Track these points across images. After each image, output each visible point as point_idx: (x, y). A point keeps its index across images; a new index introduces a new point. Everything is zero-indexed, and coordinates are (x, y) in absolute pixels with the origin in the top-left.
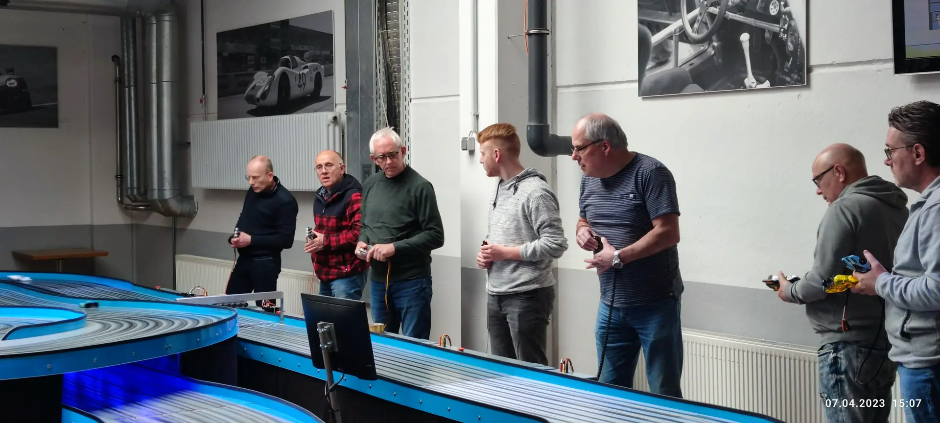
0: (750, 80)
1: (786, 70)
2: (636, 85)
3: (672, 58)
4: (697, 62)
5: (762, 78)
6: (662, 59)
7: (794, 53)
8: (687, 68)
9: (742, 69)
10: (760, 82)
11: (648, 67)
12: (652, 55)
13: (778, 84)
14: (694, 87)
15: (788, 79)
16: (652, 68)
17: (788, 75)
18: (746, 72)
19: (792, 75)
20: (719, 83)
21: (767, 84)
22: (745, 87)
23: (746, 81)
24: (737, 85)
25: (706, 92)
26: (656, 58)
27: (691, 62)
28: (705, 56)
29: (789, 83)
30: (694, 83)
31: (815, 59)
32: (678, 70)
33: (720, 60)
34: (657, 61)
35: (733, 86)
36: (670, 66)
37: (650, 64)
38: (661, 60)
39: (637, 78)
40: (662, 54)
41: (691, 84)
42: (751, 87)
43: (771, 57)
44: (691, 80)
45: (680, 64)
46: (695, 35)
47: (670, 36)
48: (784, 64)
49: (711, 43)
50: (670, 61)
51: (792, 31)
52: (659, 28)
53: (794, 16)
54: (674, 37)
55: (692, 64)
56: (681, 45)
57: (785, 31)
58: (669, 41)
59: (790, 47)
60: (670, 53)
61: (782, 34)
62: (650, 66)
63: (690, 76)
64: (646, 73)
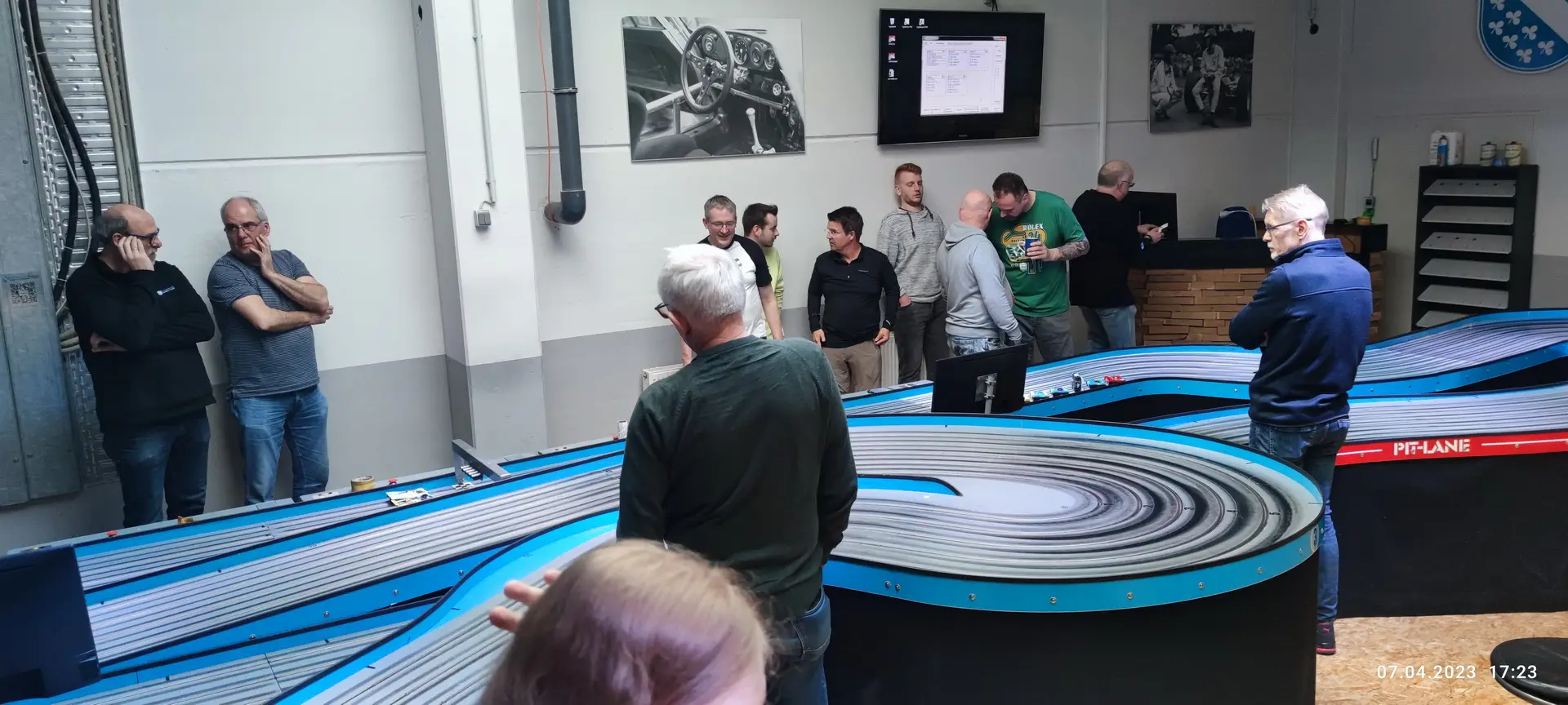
0: (757, 147)
1: (789, 140)
2: (628, 150)
3: (674, 125)
4: (702, 129)
5: (768, 146)
6: (660, 124)
7: (795, 126)
8: (691, 135)
9: (749, 138)
10: (766, 148)
11: (643, 132)
12: (647, 121)
13: (782, 150)
14: (701, 152)
15: (791, 147)
16: (645, 135)
17: (790, 143)
18: (753, 140)
19: (795, 144)
20: (727, 148)
21: (773, 150)
22: (753, 153)
23: (753, 148)
24: (745, 150)
25: (713, 156)
26: (653, 124)
27: (696, 130)
28: (710, 126)
29: (792, 150)
30: (699, 148)
31: (807, 134)
32: (679, 136)
33: (727, 130)
34: (654, 127)
35: (740, 152)
36: (671, 132)
37: (645, 130)
38: (660, 127)
39: (628, 142)
40: (661, 121)
41: (695, 148)
42: (758, 152)
43: (776, 129)
45: (682, 130)
46: (699, 106)
47: (670, 105)
48: (787, 134)
49: (716, 114)
50: (671, 128)
51: (794, 109)
52: (654, 96)
53: (794, 98)
54: (674, 106)
55: (696, 132)
56: (683, 114)
57: (787, 110)
58: (669, 109)
59: (792, 121)
60: (669, 121)
61: (784, 112)
62: (646, 131)
63: (695, 142)
64: (641, 138)
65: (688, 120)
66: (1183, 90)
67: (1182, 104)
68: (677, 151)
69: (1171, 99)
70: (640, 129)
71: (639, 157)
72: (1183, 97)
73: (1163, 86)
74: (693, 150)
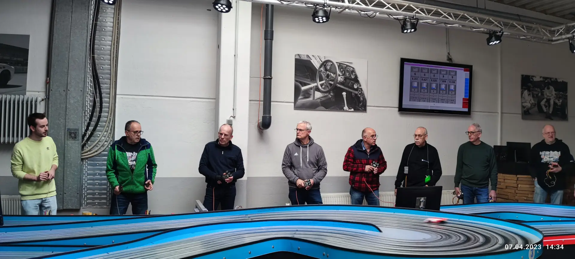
0: (346, 108)
1: (360, 106)
3: (312, 96)
4: (323, 99)
5: (351, 108)
7: (363, 101)
8: (319, 101)
9: (343, 104)
10: (349, 109)
11: (299, 98)
12: (301, 94)
13: (356, 110)
14: (322, 108)
15: (360, 109)
16: (301, 99)
17: (360, 107)
19: (362, 108)
20: (333, 107)
21: (352, 110)
22: (344, 110)
23: (344, 108)
24: (341, 109)
25: (327, 110)
27: (321, 99)
28: (327, 98)
30: (322, 106)
31: (368, 104)
32: (314, 101)
33: (334, 100)
34: (304, 96)
35: (339, 109)
36: (311, 99)
38: (306, 96)
39: (293, 101)
40: (307, 94)
41: (320, 106)
42: (346, 110)
43: (354, 101)
44: (321, 105)
45: (315, 99)
46: (323, 90)
47: (311, 88)
48: (359, 104)
49: (330, 93)
50: (311, 97)
51: (362, 94)
52: (305, 84)
53: (363, 90)
54: (313, 89)
55: (321, 100)
56: (316, 92)
57: (359, 94)
58: (310, 90)
59: (362, 99)
60: (310, 95)
61: (358, 95)
62: (301, 98)
63: (320, 103)
64: (298, 100)
65: (318, 95)
66: (536, 102)
67: (536, 109)
68: (313, 107)
69: (531, 106)
70: (298, 97)
71: (297, 108)
72: (537, 106)
73: (527, 100)
74: (319, 107)
